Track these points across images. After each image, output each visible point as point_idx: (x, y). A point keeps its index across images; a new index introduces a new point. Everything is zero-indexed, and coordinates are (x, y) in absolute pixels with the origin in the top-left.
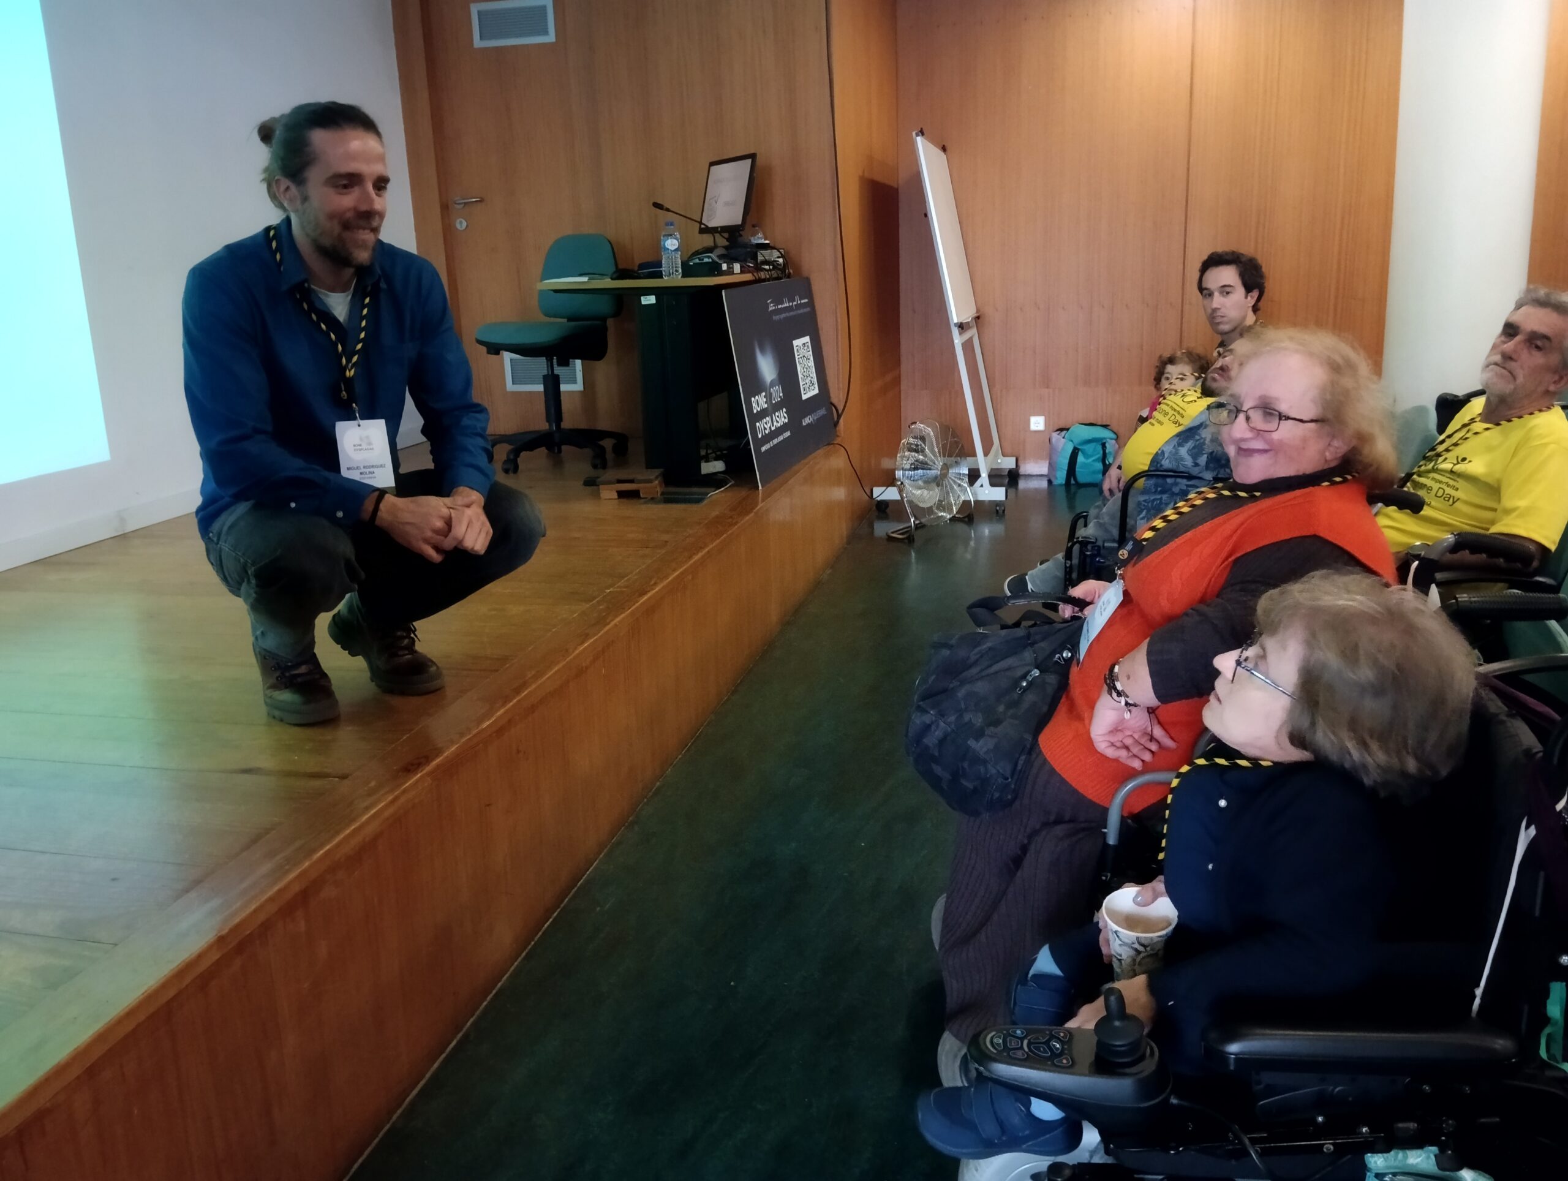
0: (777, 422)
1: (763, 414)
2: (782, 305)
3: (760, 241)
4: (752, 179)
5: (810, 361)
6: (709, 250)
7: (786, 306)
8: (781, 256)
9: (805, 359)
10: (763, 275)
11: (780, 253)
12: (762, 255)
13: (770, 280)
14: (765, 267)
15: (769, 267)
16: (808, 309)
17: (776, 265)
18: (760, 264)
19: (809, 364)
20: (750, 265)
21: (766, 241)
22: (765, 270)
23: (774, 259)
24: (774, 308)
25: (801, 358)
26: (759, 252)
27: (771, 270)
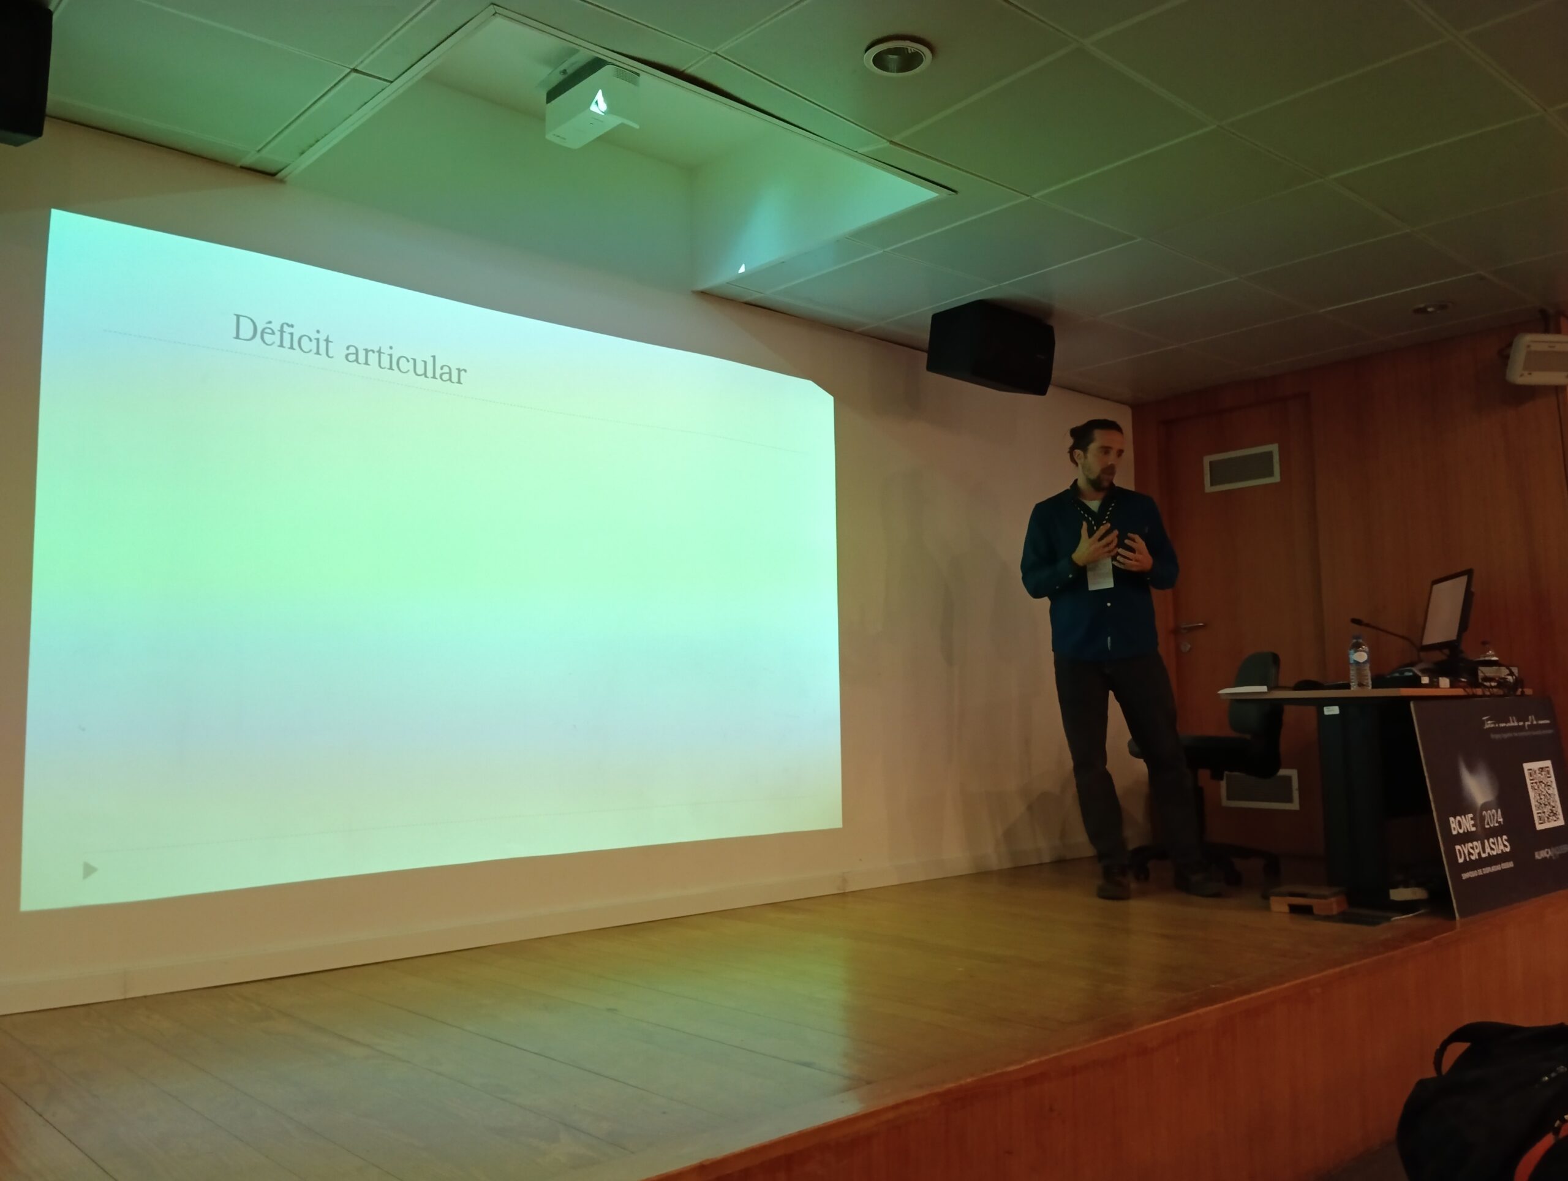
0: (1492, 849)
1: (1466, 838)
2: (1506, 723)
3: (1487, 658)
4: (1469, 595)
5: (1551, 788)
6: (1413, 664)
7: (1512, 724)
8: (1511, 674)
9: (1543, 785)
10: (1479, 691)
11: (1510, 670)
12: (1484, 671)
13: (1488, 696)
14: (1487, 684)
15: (1493, 684)
16: (1550, 732)
17: (1502, 683)
18: (1480, 681)
19: (1549, 792)
20: (1463, 680)
21: (1495, 658)
22: (1486, 687)
23: (1503, 676)
24: (1492, 726)
25: (1536, 783)
26: (1481, 668)
27: (1495, 687)
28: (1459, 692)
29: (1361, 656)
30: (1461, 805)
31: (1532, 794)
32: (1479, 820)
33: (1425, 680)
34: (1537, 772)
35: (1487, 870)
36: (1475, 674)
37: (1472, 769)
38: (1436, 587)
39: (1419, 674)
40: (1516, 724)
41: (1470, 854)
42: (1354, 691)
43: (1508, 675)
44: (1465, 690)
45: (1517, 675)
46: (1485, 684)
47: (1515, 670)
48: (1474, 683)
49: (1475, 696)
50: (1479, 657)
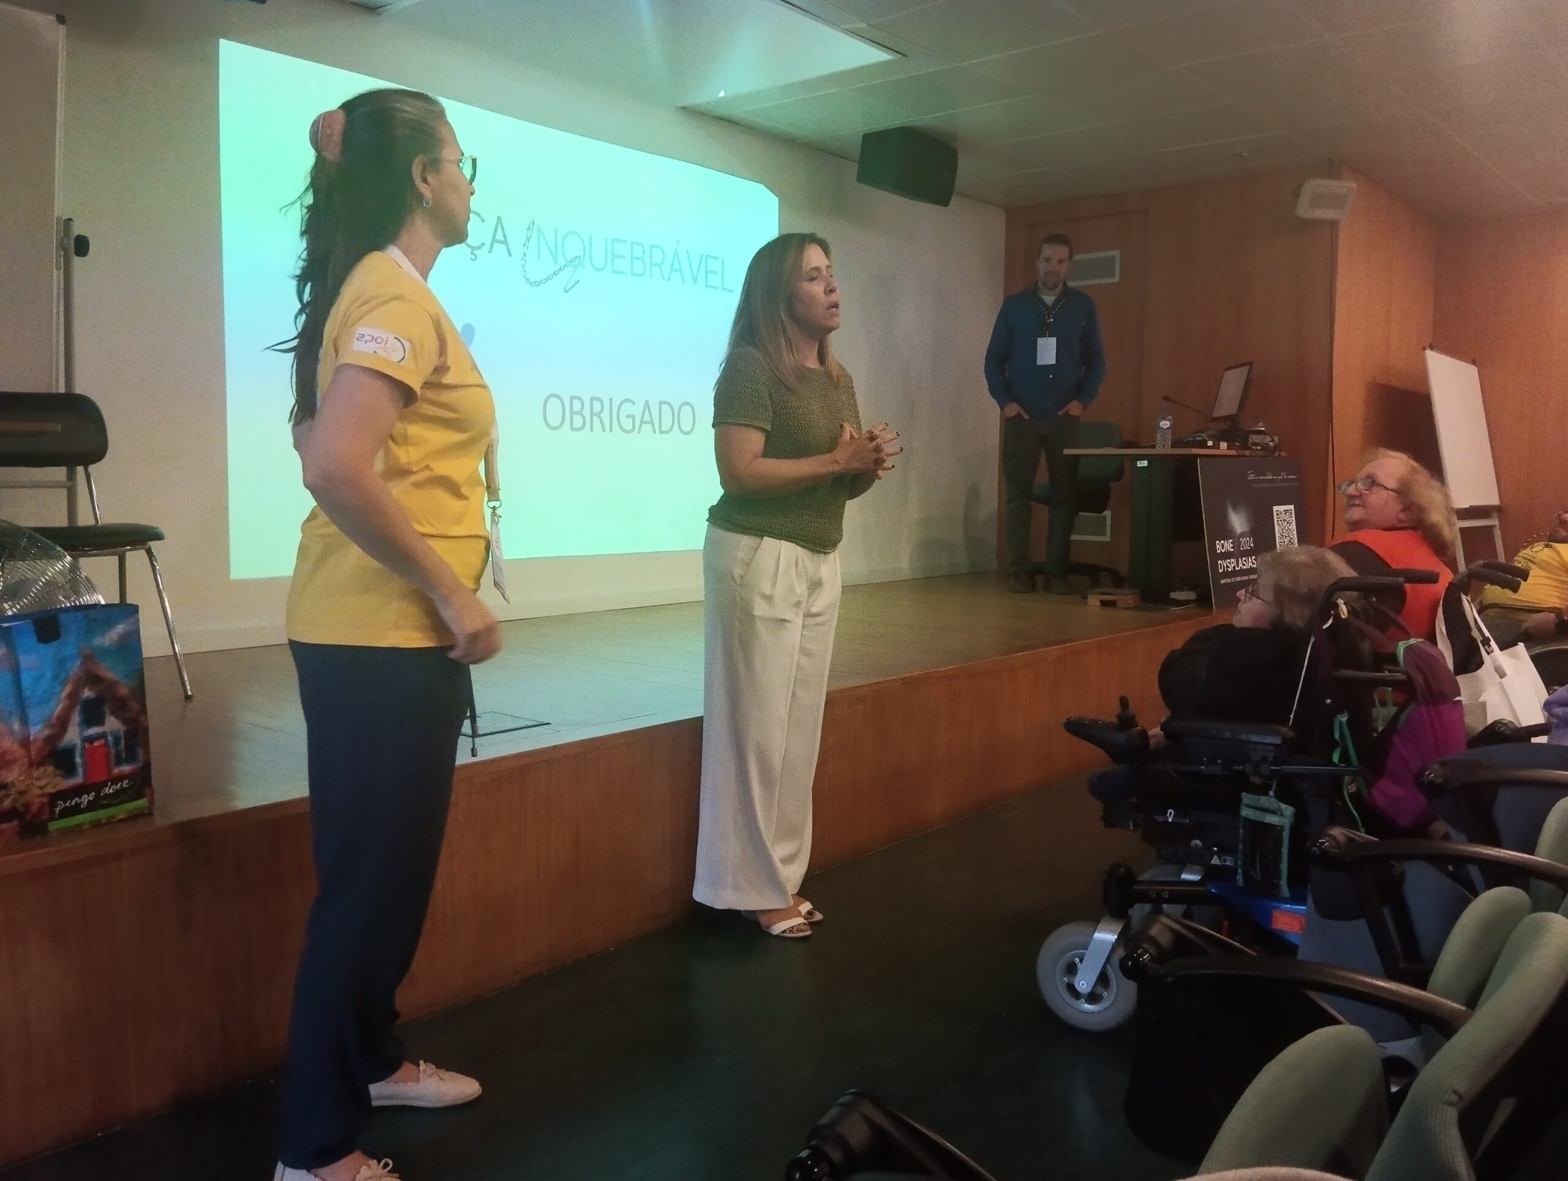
0: (1243, 565)
1: (1227, 555)
2: (1264, 477)
3: (1258, 429)
4: (1248, 382)
5: (1292, 525)
6: (1202, 432)
7: (1268, 478)
8: (1273, 441)
9: (1286, 523)
10: (1247, 453)
11: (1272, 438)
12: (1254, 438)
13: (1254, 457)
14: (1254, 447)
15: (1258, 448)
16: (1295, 484)
17: (1265, 447)
18: (1250, 445)
19: (1289, 527)
20: (1237, 444)
21: (1263, 429)
22: (1253, 449)
23: (1265, 442)
24: (1254, 478)
25: (1281, 521)
26: (1251, 436)
27: (1259, 450)
28: (1234, 452)
29: (1165, 424)
30: (1226, 532)
31: (1277, 529)
32: (1237, 544)
33: (1210, 443)
34: (1283, 513)
35: (1239, 579)
36: (1246, 439)
37: (1235, 508)
38: (1226, 372)
39: (1207, 439)
40: (1271, 477)
41: (1227, 567)
42: (1159, 450)
43: (1270, 441)
44: (1237, 452)
45: (1277, 441)
46: (1253, 447)
47: (1276, 438)
48: (1245, 447)
49: (1244, 456)
50: (1252, 428)
